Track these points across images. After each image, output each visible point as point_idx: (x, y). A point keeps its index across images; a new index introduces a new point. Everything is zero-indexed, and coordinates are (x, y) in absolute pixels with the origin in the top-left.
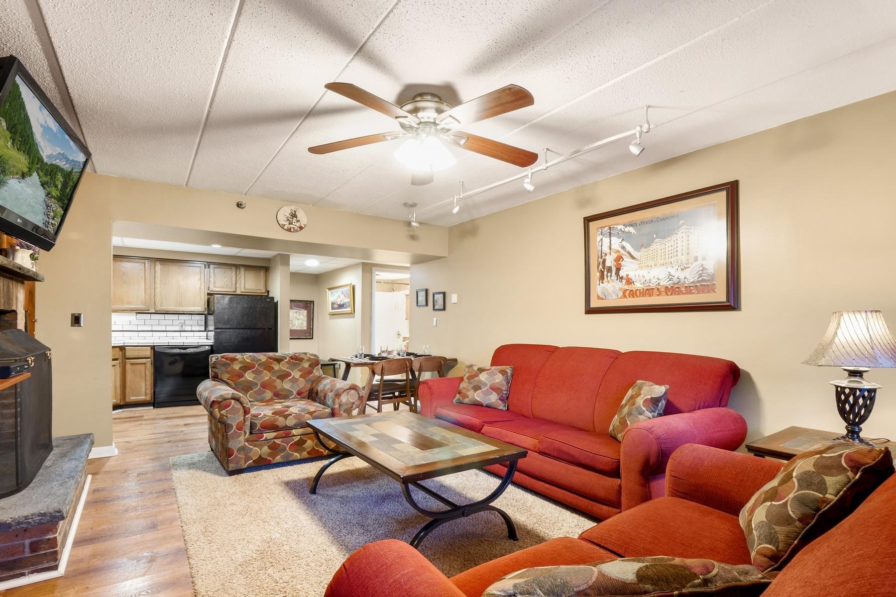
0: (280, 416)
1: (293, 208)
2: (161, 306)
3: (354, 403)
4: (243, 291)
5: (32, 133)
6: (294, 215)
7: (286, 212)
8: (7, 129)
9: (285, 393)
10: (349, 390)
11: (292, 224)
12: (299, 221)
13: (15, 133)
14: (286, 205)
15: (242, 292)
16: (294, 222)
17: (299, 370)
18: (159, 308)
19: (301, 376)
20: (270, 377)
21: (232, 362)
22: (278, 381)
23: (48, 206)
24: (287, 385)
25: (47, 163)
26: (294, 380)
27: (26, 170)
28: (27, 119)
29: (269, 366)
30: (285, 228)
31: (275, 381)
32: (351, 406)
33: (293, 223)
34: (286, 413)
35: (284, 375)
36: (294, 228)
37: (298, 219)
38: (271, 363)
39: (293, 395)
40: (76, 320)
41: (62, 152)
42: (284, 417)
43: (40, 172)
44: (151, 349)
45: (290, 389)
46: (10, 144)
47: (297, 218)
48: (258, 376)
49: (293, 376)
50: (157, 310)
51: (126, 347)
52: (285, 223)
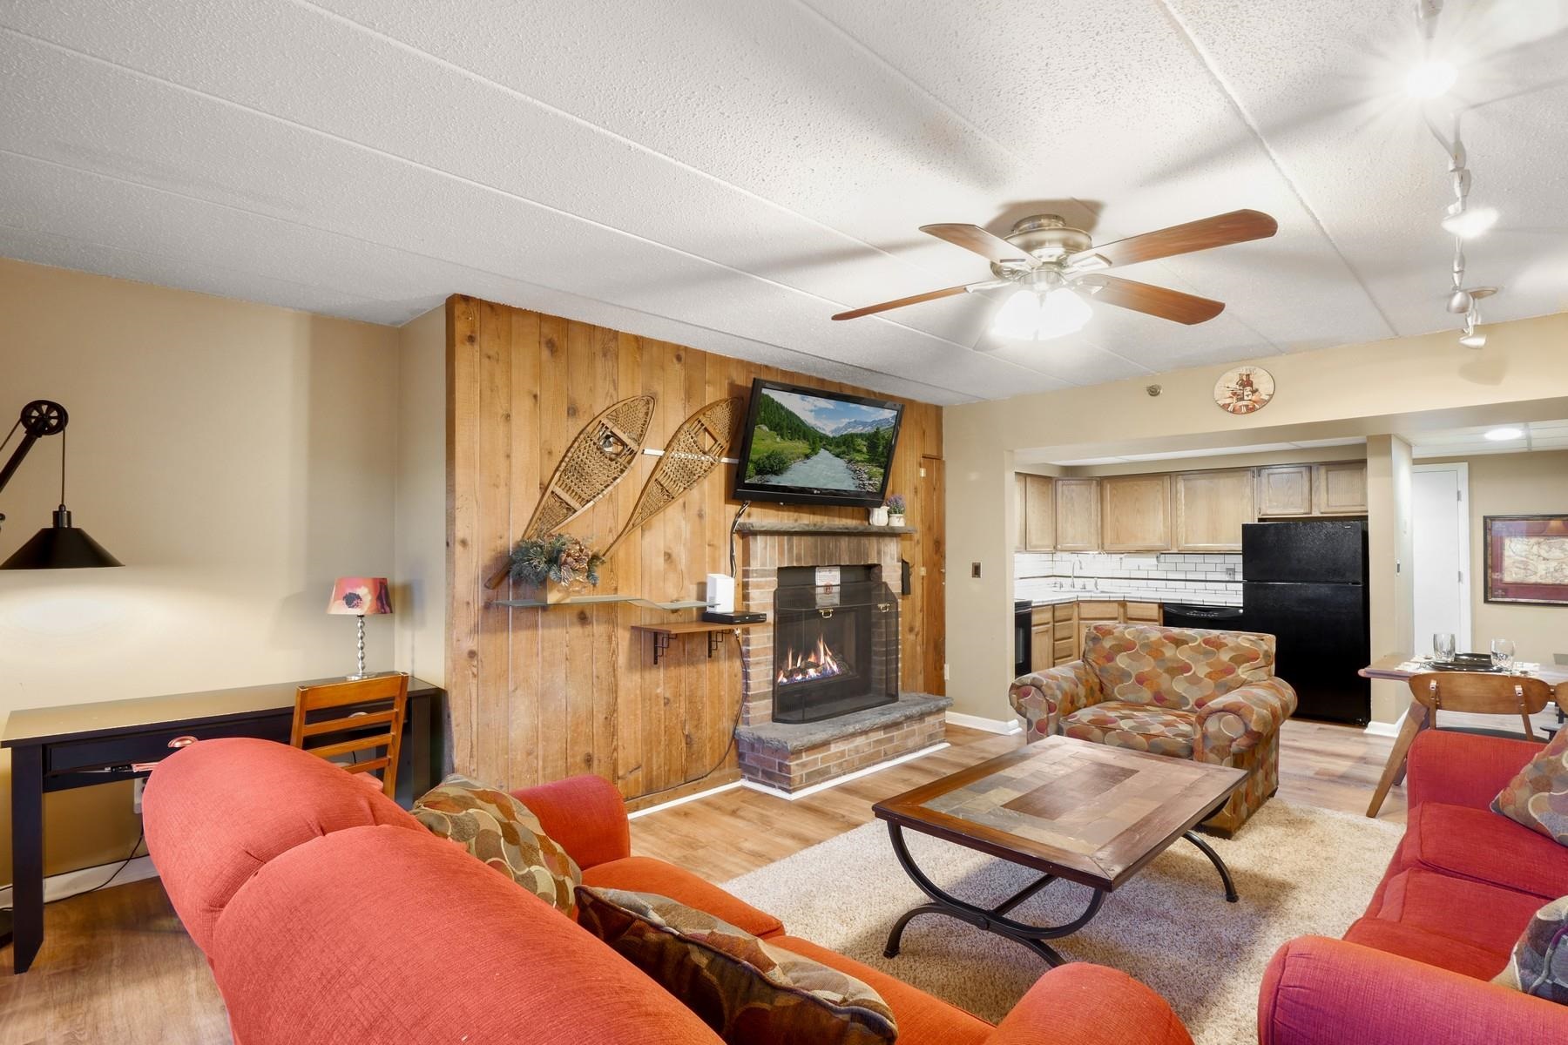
0: (1097, 727)
1: (1244, 370)
2: (1186, 543)
3: (1234, 740)
4: (1322, 511)
5: (802, 422)
6: (1246, 382)
7: (1231, 380)
8: (771, 430)
9: (1172, 698)
10: (1223, 713)
11: (1242, 399)
12: (1257, 390)
13: (781, 429)
14: (1231, 369)
15: (1322, 513)
16: (1248, 396)
17: (1209, 665)
18: (1183, 545)
19: (1209, 675)
20: (1154, 668)
21: (1104, 636)
22: (1165, 676)
23: (855, 471)
24: (1179, 686)
25: (834, 438)
26: (1195, 681)
27: (808, 451)
28: (790, 414)
29: (1157, 650)
30: (1231, 408)
31: (1159, 676)
32: (1228, 743)
33: (1246, 398)
34: (1109, 726)
35: (1177, 668)
36: (1247, 406)
37: (1255, 386)
38: (1163, 645)
39: (1188, 704)
40: (976, 570)
41: (853, 420)
42: (1102, 730)
43: (828, 447)
44: (1159, 607)
45: (1184, 694)
46: (778, 440)
47: (1252, 387)
48: (1134, 663)
49: (1194, 673)
50: (1180, 549)
51: (1128, 603)
52: (1228, 401)
